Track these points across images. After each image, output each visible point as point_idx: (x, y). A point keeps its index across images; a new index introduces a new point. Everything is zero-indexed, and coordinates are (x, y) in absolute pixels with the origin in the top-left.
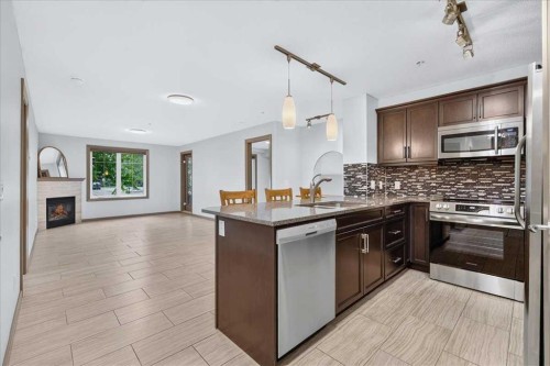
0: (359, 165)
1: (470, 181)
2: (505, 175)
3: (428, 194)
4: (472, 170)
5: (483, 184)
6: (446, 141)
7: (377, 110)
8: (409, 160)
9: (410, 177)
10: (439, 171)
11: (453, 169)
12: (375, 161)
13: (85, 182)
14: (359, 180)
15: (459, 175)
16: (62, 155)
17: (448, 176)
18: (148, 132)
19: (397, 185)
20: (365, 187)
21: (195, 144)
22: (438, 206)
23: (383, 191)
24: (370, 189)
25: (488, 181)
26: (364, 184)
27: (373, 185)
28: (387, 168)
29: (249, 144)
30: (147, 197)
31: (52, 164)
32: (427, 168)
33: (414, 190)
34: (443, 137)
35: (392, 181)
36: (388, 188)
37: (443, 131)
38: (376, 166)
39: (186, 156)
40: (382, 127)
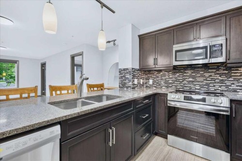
0: (127, 69)
1: (191, 79)
2: (211, 76)
3: (167, 87)
4: (192, 73)
5: (198, 82)
6: (177, 53)
7: (139, 36)
8: (156, 66)
9: (158, 77)
10: (174, 73)
11: (182, 72)
12: (138, 67)
14: (128, 78)
15: (185, 76)
17: (179, 76)
18: (8, 49)
19: (151, 82)
20: (131, 83)
22: (172, 96)
23: (143, 85)
24: (134, 84)
25: (201, 79)
26: (130, 81)
27: (136, 82)
28: (145, 71)
32: (166, 71)
33: (160, 84)
34: (177, 51)
35: (148, 79)
36: (146, 83)
37: (176, 47)
38: (138, 70)
40: (141, 46)
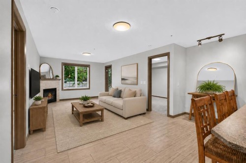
13: (61, 81)
16: (51, 67)
21: (113, 61)
29: (150, 59)
30: (89, 89)
31: (47, 72)
39: (108, 68)
